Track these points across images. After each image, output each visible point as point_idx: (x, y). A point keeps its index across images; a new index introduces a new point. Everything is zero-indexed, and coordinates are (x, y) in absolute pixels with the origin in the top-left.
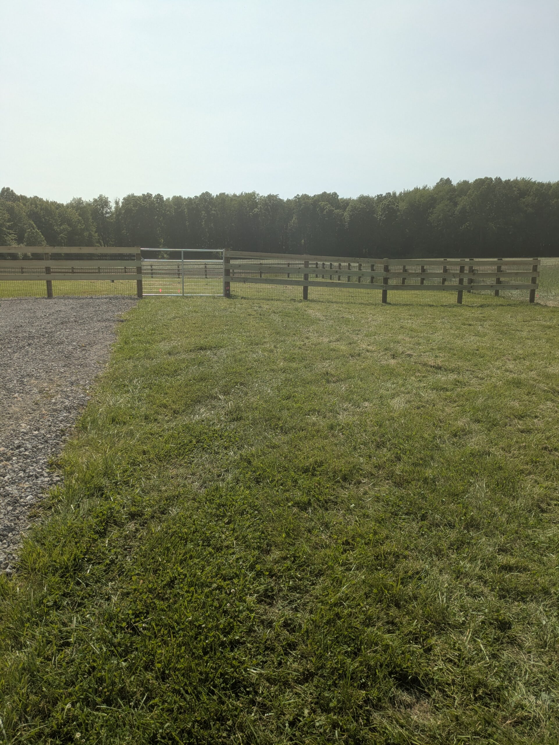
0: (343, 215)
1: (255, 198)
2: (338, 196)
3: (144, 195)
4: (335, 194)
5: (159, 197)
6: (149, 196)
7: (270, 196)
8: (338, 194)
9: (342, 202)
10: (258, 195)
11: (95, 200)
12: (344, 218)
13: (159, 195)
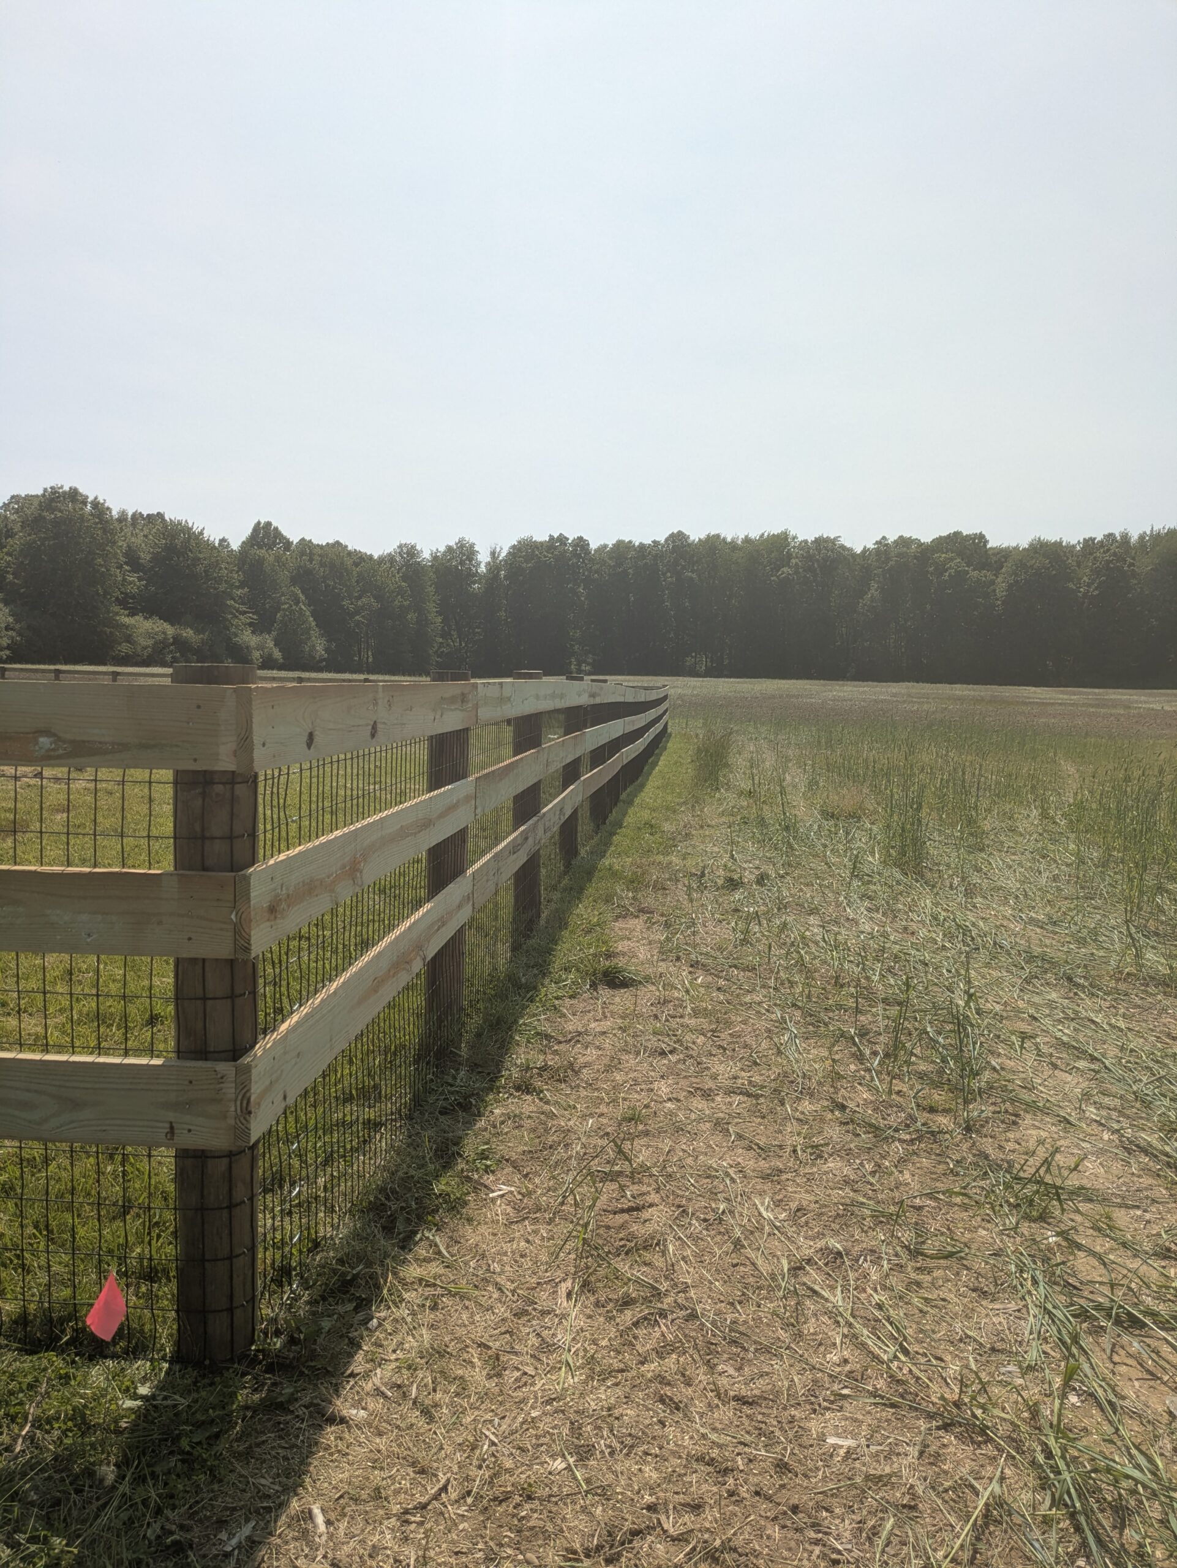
0: (993, 583)
1: (789, 544)
2: (986, 542)
3: (551, 537)
4: (981, 537)
5: (581, 543)
6: (562, 539)
7: (818, 541)
8: (988, 537)
9: (994, 554)
10: (795, 538)
11: (449, 549)
12: (994, 590)
13: (581, 539)
